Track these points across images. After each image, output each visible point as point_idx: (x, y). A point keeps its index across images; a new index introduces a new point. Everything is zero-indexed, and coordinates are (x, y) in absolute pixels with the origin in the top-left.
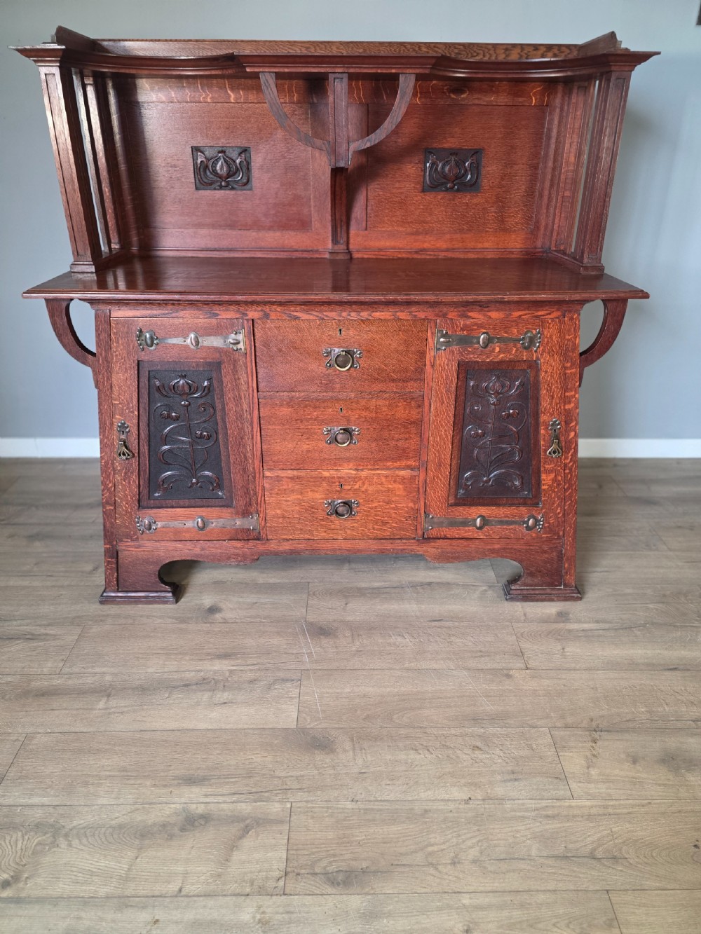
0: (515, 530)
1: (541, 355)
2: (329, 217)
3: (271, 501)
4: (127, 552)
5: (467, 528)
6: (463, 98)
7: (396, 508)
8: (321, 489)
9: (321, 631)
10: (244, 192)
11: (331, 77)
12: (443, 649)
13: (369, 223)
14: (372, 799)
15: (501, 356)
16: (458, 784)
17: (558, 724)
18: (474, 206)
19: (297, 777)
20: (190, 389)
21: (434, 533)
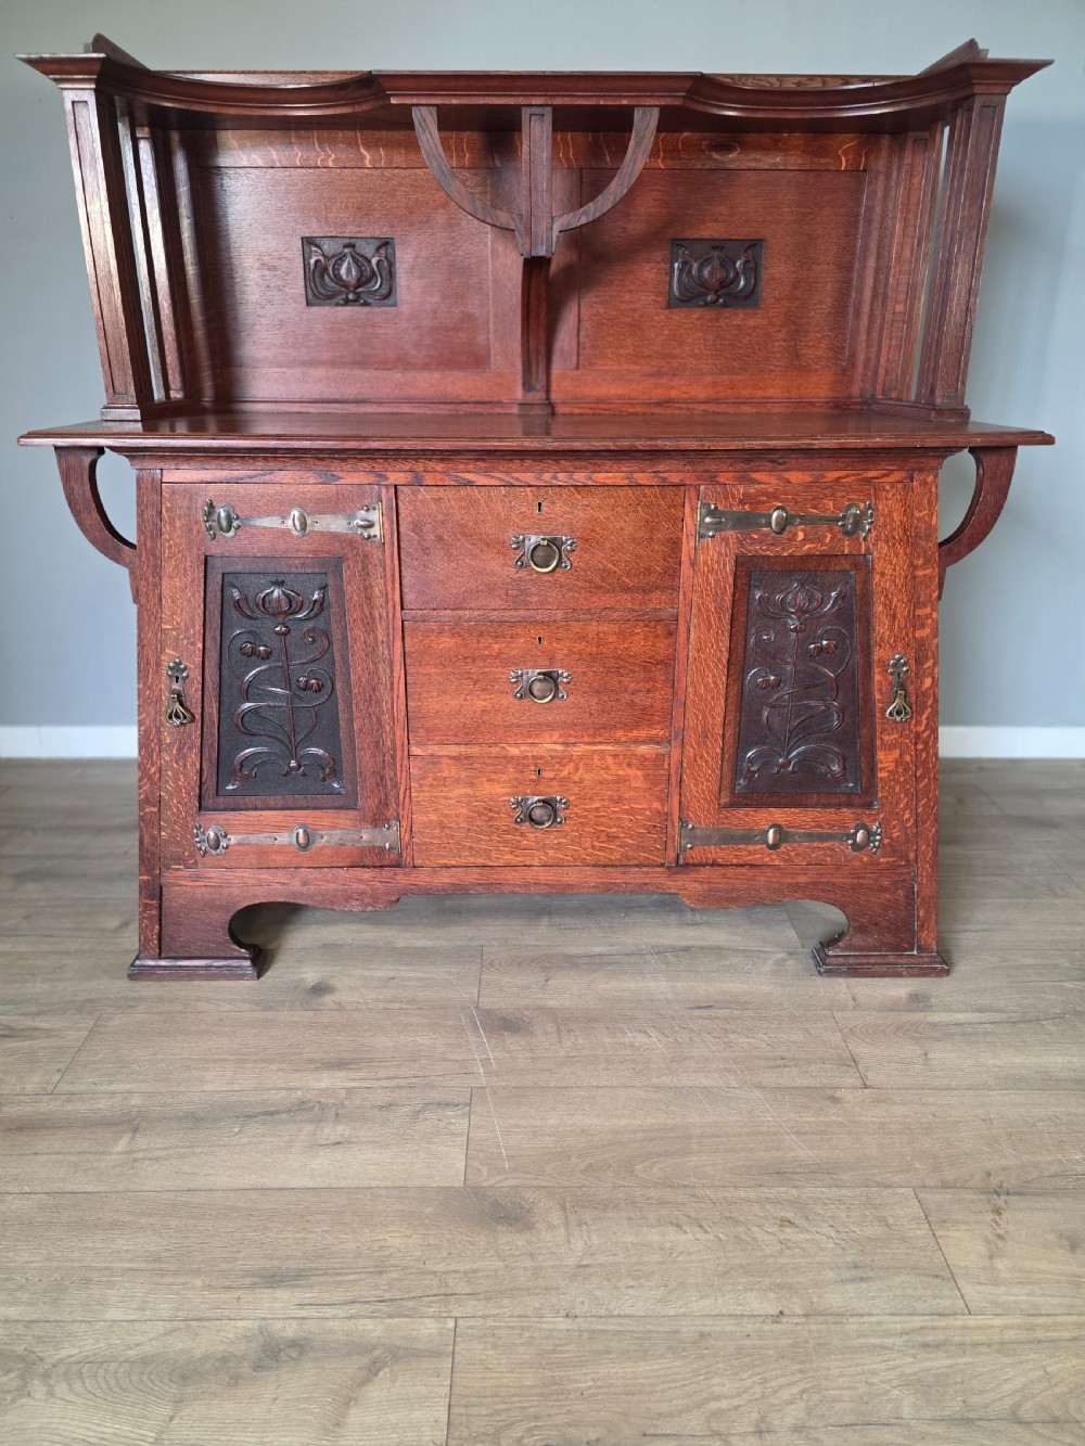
0: (833, 849)
1: (874, 544)
2: (517, 347)
3: (420, 799)
4: (178, 888)
5: (751, 848)
6: (732, 161)
7: (631, 812)
8: (504, 777)
9: (505, 1024)
10: (384, 309)
11: (525, 113)
12: (717, 1054)
13: (582, 358)
14: (602, 1312)
15: (807, 547)
16: (757, 1286)
17: (930, 1182)
18: (750, 331)
19: (466, 1273)
20: (291, 606)
21: (696, 855)
